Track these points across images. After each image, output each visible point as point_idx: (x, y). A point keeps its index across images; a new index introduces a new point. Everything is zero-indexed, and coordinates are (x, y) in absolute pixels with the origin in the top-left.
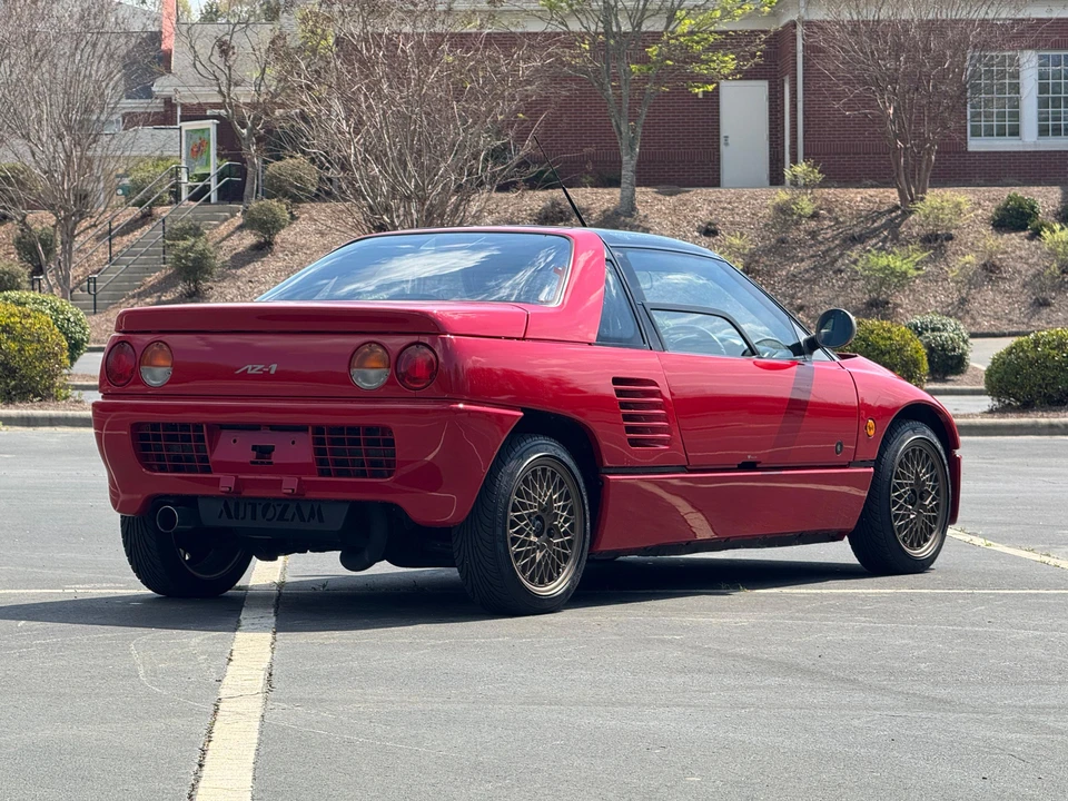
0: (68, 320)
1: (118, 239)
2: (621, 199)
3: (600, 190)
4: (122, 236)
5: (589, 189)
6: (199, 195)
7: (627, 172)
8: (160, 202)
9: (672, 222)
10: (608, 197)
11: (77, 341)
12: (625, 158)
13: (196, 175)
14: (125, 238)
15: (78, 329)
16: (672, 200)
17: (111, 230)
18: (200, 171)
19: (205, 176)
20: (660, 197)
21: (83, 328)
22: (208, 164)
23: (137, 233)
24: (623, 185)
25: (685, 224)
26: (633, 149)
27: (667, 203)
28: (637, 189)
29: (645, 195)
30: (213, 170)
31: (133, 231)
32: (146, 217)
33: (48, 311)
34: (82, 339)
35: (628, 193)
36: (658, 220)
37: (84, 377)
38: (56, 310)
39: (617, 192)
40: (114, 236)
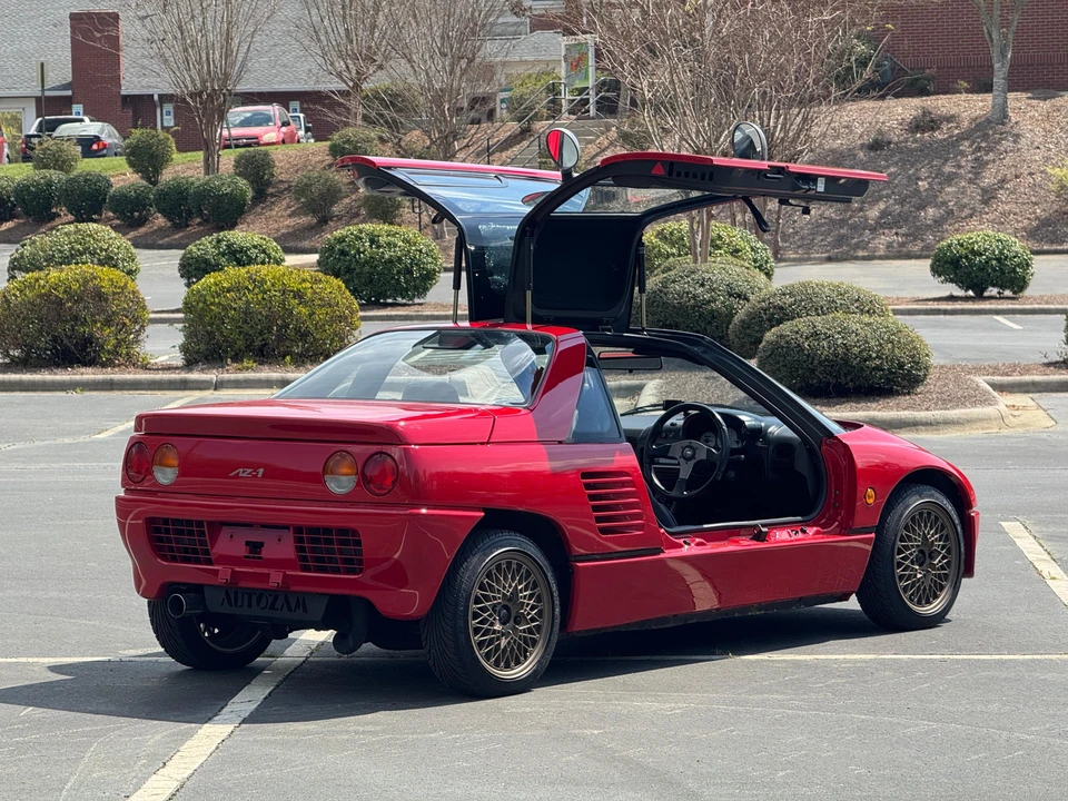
0: (420, 251)
1: (498, 154)
2: (993, 107)
3: (975, 97)
4: (501, 151)
5: (964, 96)
6: (579, 108)
7: (999, 80)
8: (537, 117)
9: (1044, 129)
10: (981, 104)
11: (429, 272)
12: (997, 66)
13: (577, 89)
14: (504, 154)
15: (430, 260)
16: (1045, 105)
17: (489, 148)
18: (579, 85)
19: (582, 91)
20: (1034, 102)
21: (435, 259)
22: (586, 78)
23: (516, 149)
24: (996, 93)
25: (1058, 130)
26: (1004, 56)
27: (1039, 109)
28: (1011, 95)
29: (1017, 101)
30: (591, 83)
31: (511, 147)
32: (525, 132)
33: (401, 243)
34: (434, 270)
35: (999, 100)
36: (1030, 127)
37: (436, 306)
38: (408, 242)
39: (989, 97)
40: (493, 153)
